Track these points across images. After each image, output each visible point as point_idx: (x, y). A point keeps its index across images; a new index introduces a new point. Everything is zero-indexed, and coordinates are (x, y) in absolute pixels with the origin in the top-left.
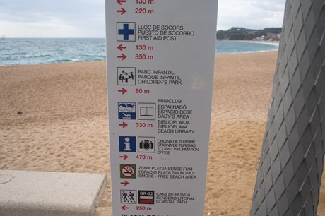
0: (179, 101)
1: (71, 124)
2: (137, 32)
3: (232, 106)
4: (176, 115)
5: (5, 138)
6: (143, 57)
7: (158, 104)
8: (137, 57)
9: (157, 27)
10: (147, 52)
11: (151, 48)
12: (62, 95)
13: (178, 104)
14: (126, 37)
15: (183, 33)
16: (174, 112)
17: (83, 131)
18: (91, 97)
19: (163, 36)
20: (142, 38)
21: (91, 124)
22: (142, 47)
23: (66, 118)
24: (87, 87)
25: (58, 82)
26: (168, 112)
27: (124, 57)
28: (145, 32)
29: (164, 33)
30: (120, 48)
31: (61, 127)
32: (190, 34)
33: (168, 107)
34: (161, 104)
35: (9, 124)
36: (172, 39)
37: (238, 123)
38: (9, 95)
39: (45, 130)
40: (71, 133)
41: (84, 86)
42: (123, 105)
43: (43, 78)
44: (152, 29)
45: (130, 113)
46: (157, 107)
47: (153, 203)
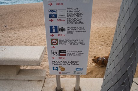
0: (77, 9)
1: (30, 30)
3: (99, 21)
4: (76, 15)
5: (2, 36)
7: (67, 10)
12: (25, 17)
16: (75, 14)
17: (35, 32)
18: (38, 18)
21: (39, 29)
23: (28, 27)
24: (36, 14)
25: (23, 12)
26: (72, 14)
31: (25, 31)
33: (72, 11)
34: (69, 10)
35: (3, 31)
37: (102, 28)
38: (2, 19)
39: (19, 33)
40: (30, 33)
41: (35, 14)
42: (51, 11)
43: (16, 10)
45: (54, 15)
46: (67, 11)
47: (66, 56)
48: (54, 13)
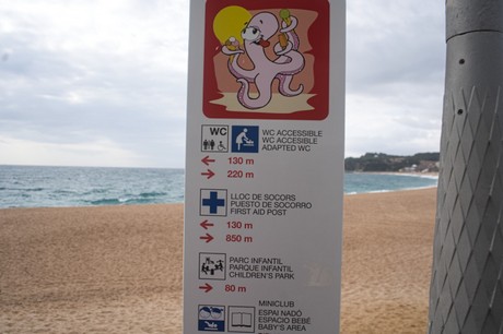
0: (291, 304)
2: (229, 204)
4: (286, 326)
6: (237, 239)
7: (258, 308)
8: (229, 238)
9: (258, 197)
10: (243, 232)
11: (249, 226)
13: (290, 309)
14: (213, 210)
15: (296, 205)
16: (284, 320)
19: (266, 209)
20: (237, 211)
22: (237, 225)
26: (274, 320)
27: (209, 238)
28: (241, 204)
29: (268, 204)
30: (204, 225)
32: (305, 206)
33: (274, 313)
34: (264, 308)
36: (279, 213)
42: (206, 309)
44: (251, 200)
45: (216, 322)
46: (257, 312)
48: (215, 316)
